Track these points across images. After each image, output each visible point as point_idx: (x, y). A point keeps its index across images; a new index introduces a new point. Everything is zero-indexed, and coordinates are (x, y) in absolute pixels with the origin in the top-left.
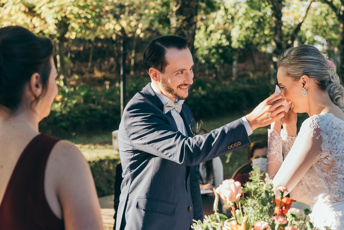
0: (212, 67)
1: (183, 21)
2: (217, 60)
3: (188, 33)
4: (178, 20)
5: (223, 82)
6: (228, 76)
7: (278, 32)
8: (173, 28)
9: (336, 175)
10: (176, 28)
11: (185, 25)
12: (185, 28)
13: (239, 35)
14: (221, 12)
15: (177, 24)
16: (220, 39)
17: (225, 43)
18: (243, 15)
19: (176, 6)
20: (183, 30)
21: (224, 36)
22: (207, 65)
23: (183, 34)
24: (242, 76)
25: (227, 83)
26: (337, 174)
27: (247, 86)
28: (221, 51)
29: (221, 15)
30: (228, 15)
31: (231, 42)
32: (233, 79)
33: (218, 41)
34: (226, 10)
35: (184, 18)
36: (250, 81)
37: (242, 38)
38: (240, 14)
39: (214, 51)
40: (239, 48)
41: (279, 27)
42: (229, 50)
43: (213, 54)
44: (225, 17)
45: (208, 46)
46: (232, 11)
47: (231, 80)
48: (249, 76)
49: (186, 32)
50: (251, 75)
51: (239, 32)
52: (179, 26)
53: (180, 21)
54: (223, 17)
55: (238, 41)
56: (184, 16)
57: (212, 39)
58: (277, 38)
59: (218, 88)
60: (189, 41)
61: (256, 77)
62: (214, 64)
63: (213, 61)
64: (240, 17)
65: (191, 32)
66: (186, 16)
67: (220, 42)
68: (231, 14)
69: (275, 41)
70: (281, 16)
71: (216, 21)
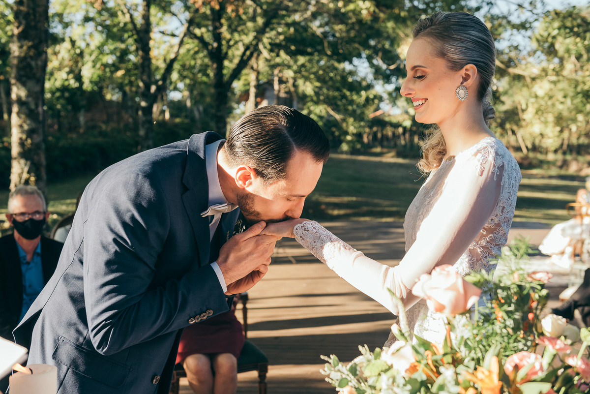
0: (56, 114)
1: (29, 48)
2: (63, 106)
3: (37, 65)
4: (21, 47)
5: (69, 135)
6: (74, 127)
7: (146, 69)
8: (15, 57)
9: (491, 247)
10: (19, 57)
11: (31, 53)
12: (31, 58)
13: (92, 75)
14: (67, 45)
15: (21, 52)
16: (67, 80)
17: (73, 84)
18: (96, 49)
19: (18, 28)
20: (29, 60)
21: (71, 76)
22: (50, 112)
23: (29, 65)
24: (91, 127)
25: (74, 136)
26: (493, 246)
27: (100, 139)
28: (67, 95)
29: (66, 48)
30: (76, 49)
31: (81, 83)
32: (82, 131)
33: (64, 82)
34: (73, 42)
35: (30, 44)
36: (102, 134)
37: (95, 78)
38: (93, 46)
39: (58, 94)
40: (93, 90)
41: (146, 63)
42: (79, 93)
43: (58, 98)
44: (72, 52)
45: (51, 88)
46: (81, 44)
47: (78, 132)
48: (100, 127)
49: (33, 63)
50: (104, 127)
51: (92, 70)
52: (23, 55)
53: (25, 48)
54: (69, 51)
55: (91, 82)
56: (30, 41)
57: (56, 80)
58: (145, 77)
59: (62, 143)
60: (38, 75)
61: (109, 129)
62: (59, 111)
63: (59, 107)
64: (92, 51)
65: (40, 63)
66: (33, 41)
67: (66, 83)
68: (79, 48)
69: (143, 81)
70: (149, 49)
71: (60, 56)
